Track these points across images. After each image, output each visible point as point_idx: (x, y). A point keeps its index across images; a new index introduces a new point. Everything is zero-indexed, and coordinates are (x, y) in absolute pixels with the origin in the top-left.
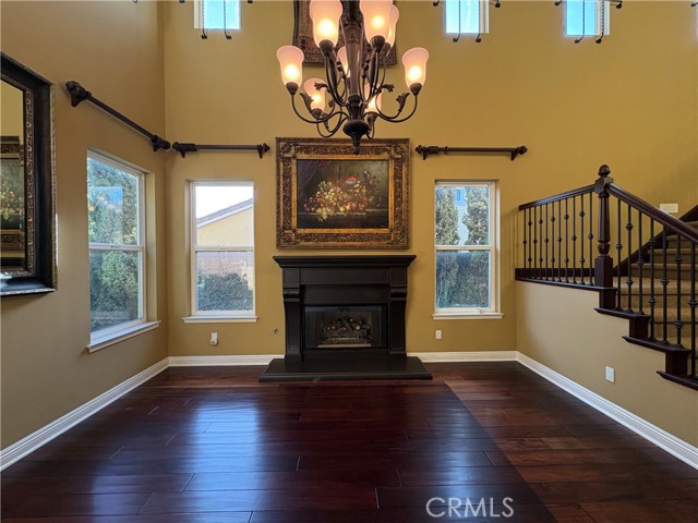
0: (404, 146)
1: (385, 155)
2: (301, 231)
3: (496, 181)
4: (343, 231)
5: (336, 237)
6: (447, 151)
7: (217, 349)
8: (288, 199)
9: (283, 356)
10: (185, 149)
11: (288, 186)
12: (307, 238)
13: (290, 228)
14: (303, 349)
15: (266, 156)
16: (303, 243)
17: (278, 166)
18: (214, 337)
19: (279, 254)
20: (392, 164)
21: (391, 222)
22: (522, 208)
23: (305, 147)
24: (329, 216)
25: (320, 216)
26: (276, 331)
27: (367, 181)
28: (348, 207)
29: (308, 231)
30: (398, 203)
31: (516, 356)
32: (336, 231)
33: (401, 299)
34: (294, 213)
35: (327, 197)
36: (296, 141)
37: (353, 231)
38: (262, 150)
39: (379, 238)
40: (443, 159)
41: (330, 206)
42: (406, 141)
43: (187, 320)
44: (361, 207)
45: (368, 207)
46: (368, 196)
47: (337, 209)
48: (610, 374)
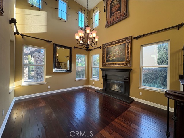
1: (125, 42)
2: (106, 63)
5: (113, 64)
6: (143, 36)
7: (94, 85)
8: (104, 56)
9: (102, 89)
11: (104, 54)
12: (108, 64)
14: (106, 88)
16: (107, 66)
17: (103, 50)
18: (94, 83)
19: (102, 68)
20: (126, 44)
21: (126, 60)
22: (183, 49)
23: (108, 45)
24: (112, 59)
25: (110, 59)
27: (120, 50)
28: (116, 57)
30: (128, 54)
32: (113, 63)
33: (127, 80)
34: (105, 59)
35: (111, 55)
36: (106, 44)
37: (117, 62)
38: (100, 47)
39: (123, 64)
42: (131, 36)
43: (91, 79)
44: (119, 56)
46: (120, 53)
47: (113, 57)
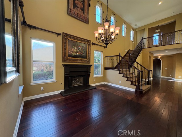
0: (90, 42)
1: (86, 43)
2: (69, 58)
3: (102, 52)
4: (78, 59)
5: (76, 60)
8: (65, 49)
9: (64, 90)
10: (31, 27)
11: (65, 46)
13: (66, 57)
14: (69, 87)
15: (59, 36)
16: (69, 61)
18: (42, 88)
19: (63, 63)
20: (88, 45)
21: (87, 58)
22: (106, 57)
23: (70, 37)
24: (75, 55)
25: (73, 54)
26: (62, 84)
27: (83, 48)
28: (79, 53)
29: (70, 58)
30: (88, 54)
31: (104, 83)
33: (89, 74)
34: (67, 53)
35: (75, 50)
36: (68, 34)
37: (80, 59)
38: (59, 34)
39: (85, 61)
40: (95, 46)
41: (75, 52)
42: (90, 41)
44: (82, 53)
45: (83, 54)
46: (83, 51)
47: (77, 53)
48: (120, 82)
